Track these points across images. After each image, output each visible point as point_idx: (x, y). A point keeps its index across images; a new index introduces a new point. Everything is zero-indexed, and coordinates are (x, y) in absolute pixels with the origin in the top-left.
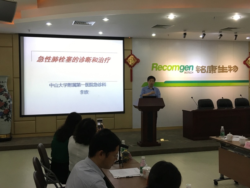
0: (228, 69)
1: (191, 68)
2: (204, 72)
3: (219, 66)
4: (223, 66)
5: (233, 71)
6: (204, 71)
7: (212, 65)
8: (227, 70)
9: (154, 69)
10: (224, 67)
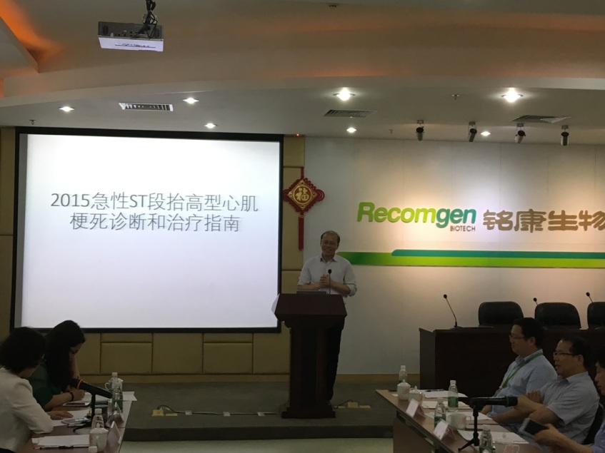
0: (578, 220)
1: (470, 216)
2: (509, 228)
3: (553, 212)
4: (563, 212)
5: (595, 227)
6: (507, 225)
7: (531, 210)
8: (575, 222)
9: (365, 217)
10: (566, 214)
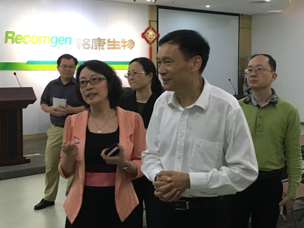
0: (121, 44)
1: (68, 40)
3: (109, 40)
5: (129, 47)
6: (87, 46)
7: (99, 38)
9: (10, 41)
10: (116, 40)
